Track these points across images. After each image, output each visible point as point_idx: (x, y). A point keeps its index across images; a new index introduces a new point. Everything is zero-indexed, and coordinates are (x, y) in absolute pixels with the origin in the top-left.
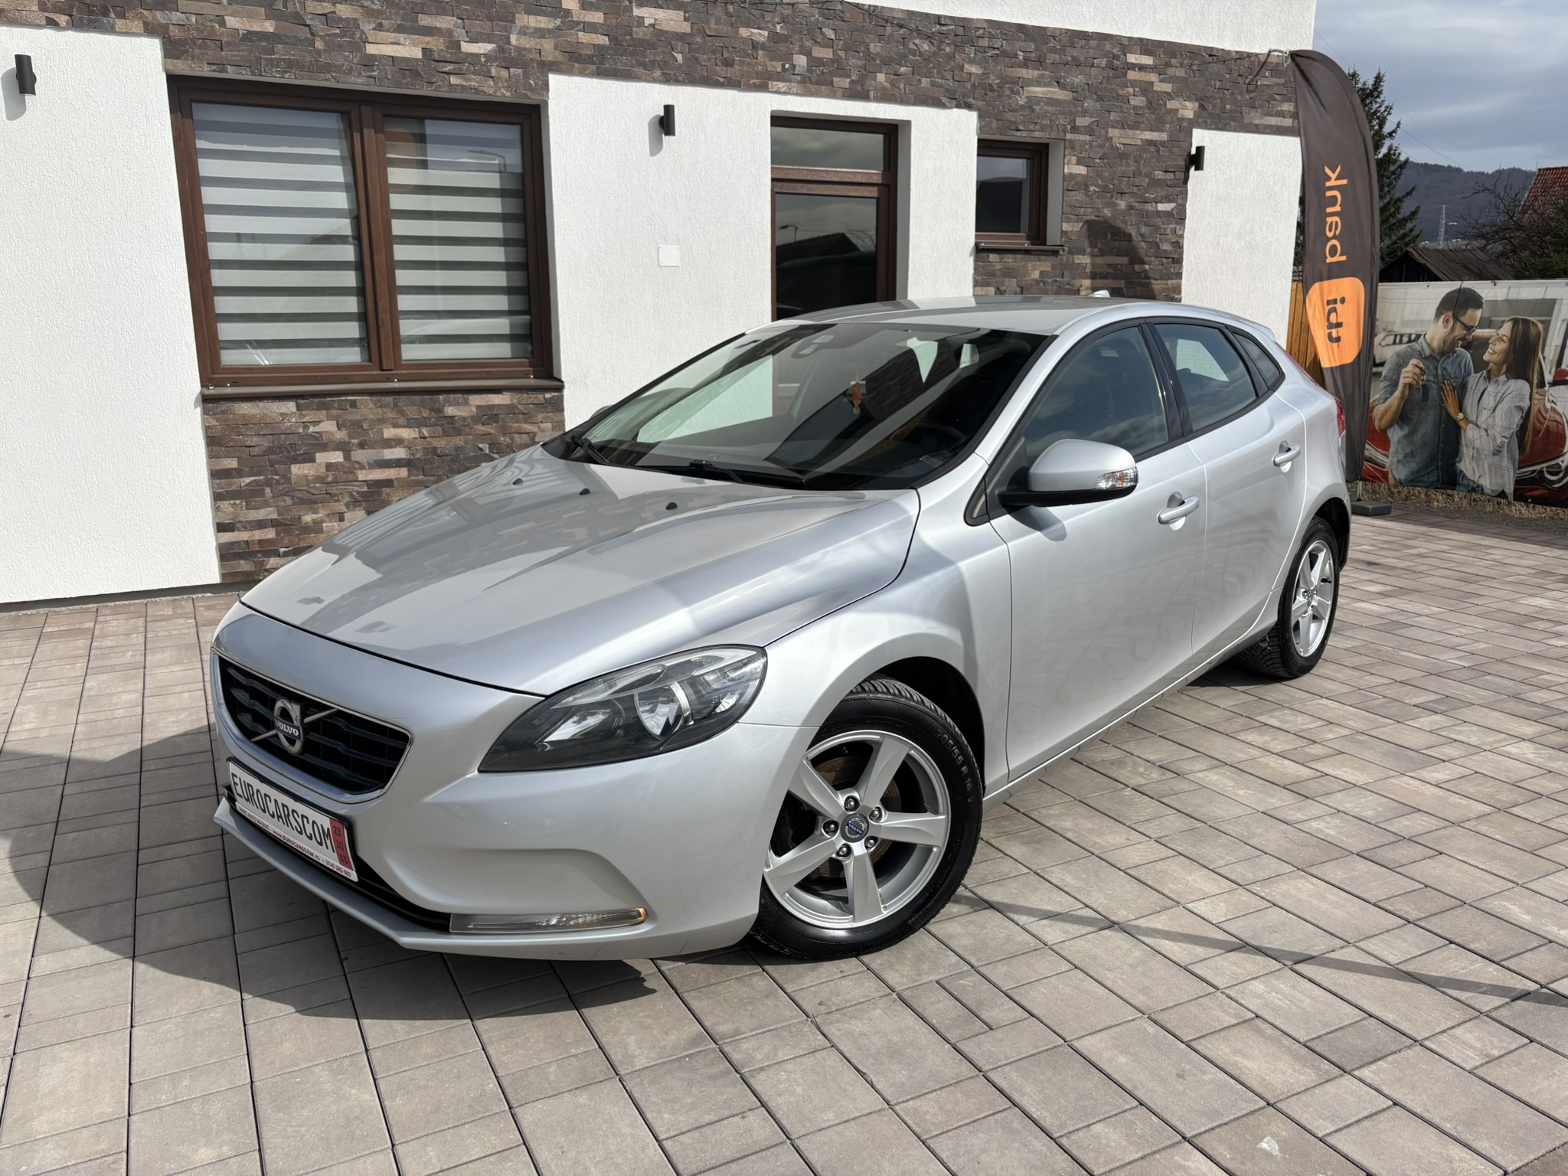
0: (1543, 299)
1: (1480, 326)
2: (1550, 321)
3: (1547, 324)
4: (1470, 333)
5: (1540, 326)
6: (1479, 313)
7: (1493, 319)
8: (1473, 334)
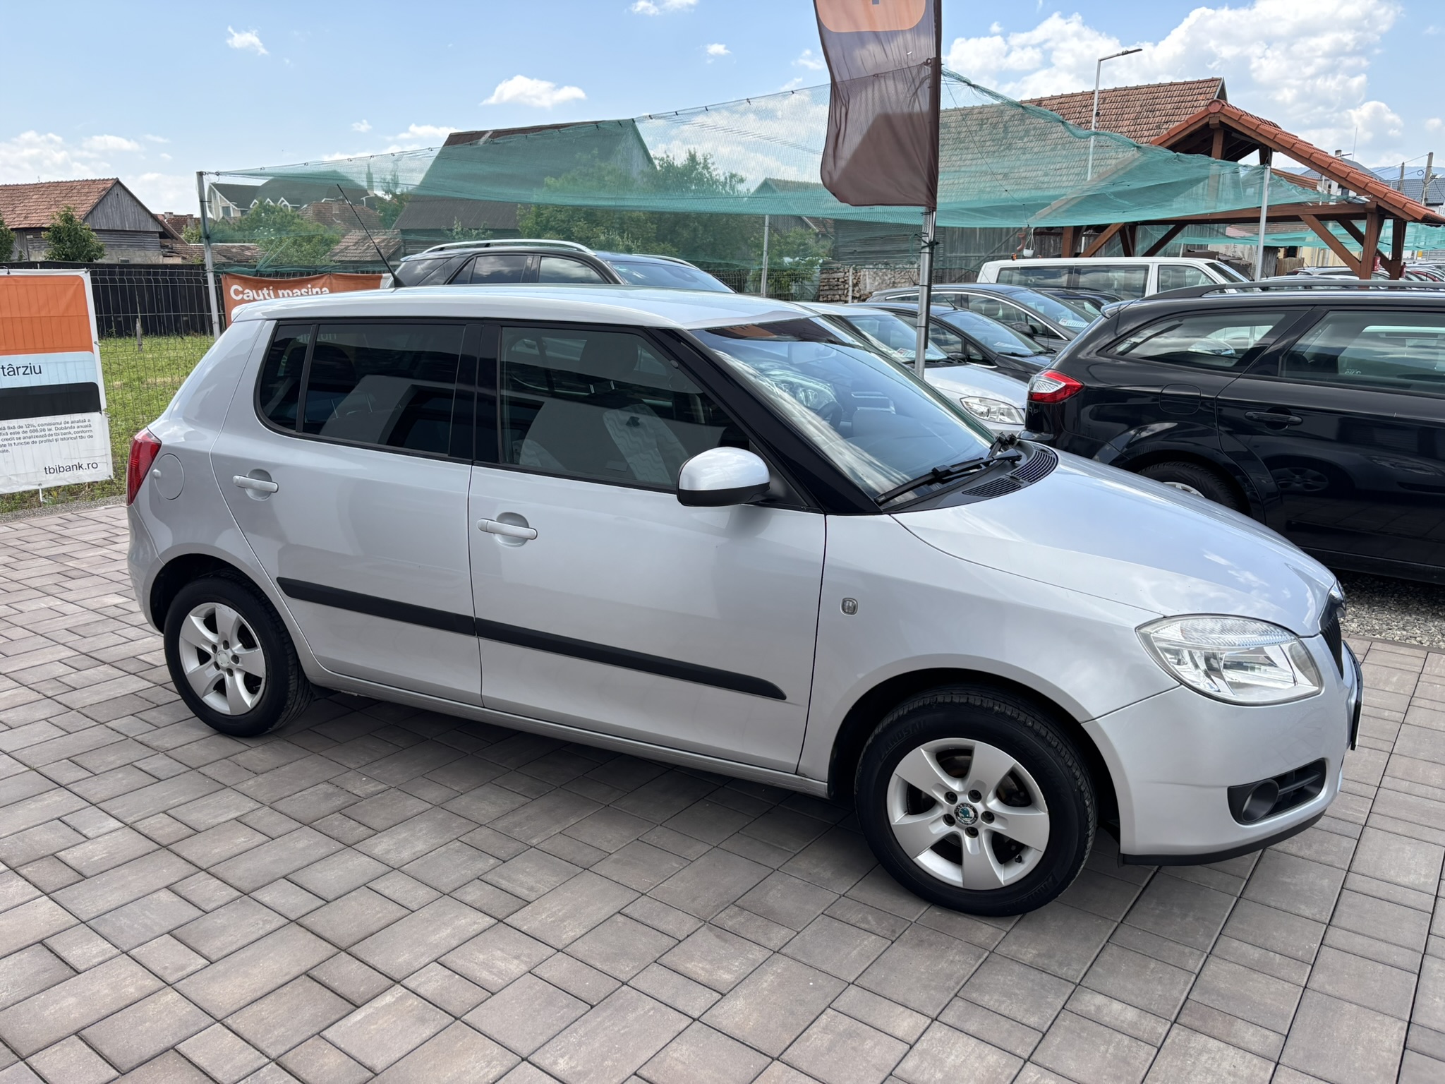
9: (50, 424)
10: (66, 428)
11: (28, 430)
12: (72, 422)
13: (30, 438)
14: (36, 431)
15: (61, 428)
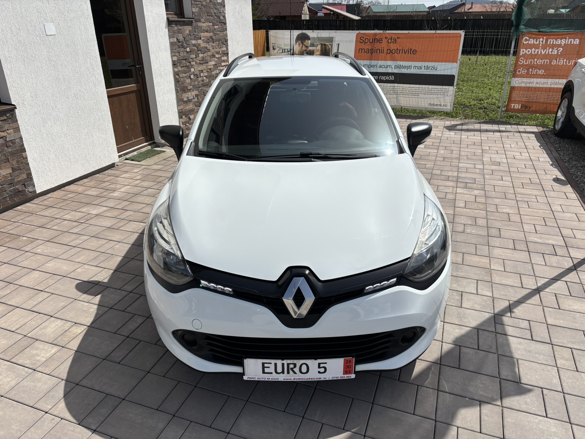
0: (329, 37)
1: (311, 46)
2: (332, 44)
3: (332, 45)
4: (307, 49)
5: (330, 46)
6: (310, 42)
7: (314, 44)
8: (309, 49)
9: (435, 89)
10: (440, 91)
11: (427, 89)
12: (443, 89)
13: (427, 92)
14: (430, 90)
15: (438, 91)
